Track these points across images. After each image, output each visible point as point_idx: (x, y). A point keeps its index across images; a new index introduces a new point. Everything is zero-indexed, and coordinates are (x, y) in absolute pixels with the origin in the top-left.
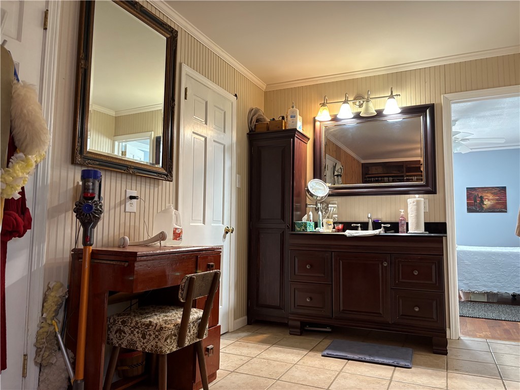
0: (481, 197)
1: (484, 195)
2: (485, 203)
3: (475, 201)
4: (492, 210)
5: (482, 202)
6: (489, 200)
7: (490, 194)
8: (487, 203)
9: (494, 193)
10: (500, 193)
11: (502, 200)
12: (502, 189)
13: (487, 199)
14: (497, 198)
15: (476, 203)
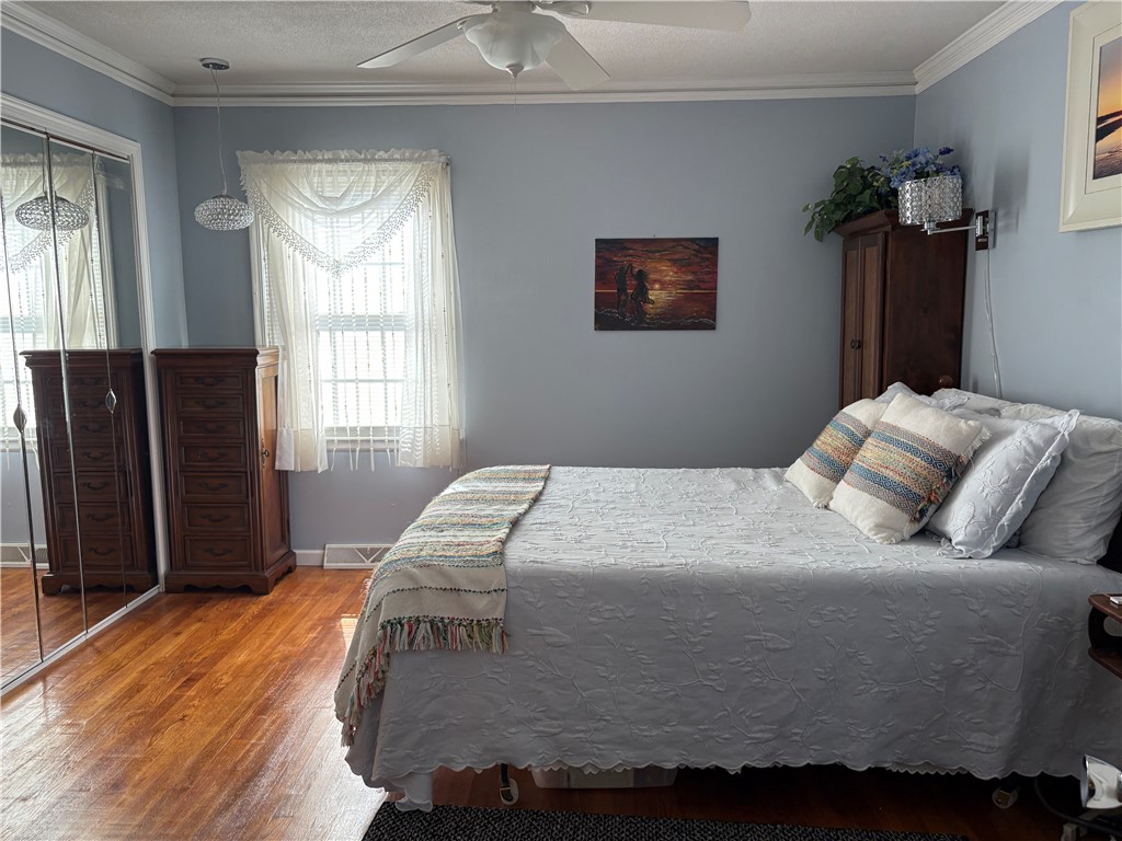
0: (641, 276)
1: (650, 266)
2: (652, 295)
3: (622, 290)
4: (671, 320)
5: (642, 291)
6: (664, 285)
7: (669, 264)
8: (657, 295)
9: (681, 260)
10: (698, 260)
11: (702, 285)
12: (705, 248)
13: (656, 281)
14: (689, 278)
15: (623, 297)
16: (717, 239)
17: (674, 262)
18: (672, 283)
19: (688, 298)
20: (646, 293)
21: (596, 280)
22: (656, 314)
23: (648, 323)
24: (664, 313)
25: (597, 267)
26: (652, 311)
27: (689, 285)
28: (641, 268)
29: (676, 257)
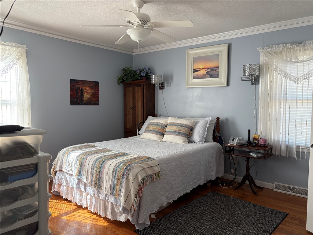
0: (82, 90)
2: (85, 96)
3: (77, 94)
5: (82, 94)
7: (88, 87)
8: (86, 96)
9: (91, 87)
10: (95, 87)
11: (96, 94)
12: (96, 84)
13: (86, 92)
14: (93, 91)
15: (78, 96)
16: (99, 82)
17: (90, 87)
18: (89, 93)
19: (93, 97)
20: (83, 95)
21: (71, 91)
22: (86, 101)
23: (84, 103)
24: (88, 101)
25: (71, 87)
26: (85, 100)
27: (93, 93)
28: (82, 88)
29: (90, 86)
